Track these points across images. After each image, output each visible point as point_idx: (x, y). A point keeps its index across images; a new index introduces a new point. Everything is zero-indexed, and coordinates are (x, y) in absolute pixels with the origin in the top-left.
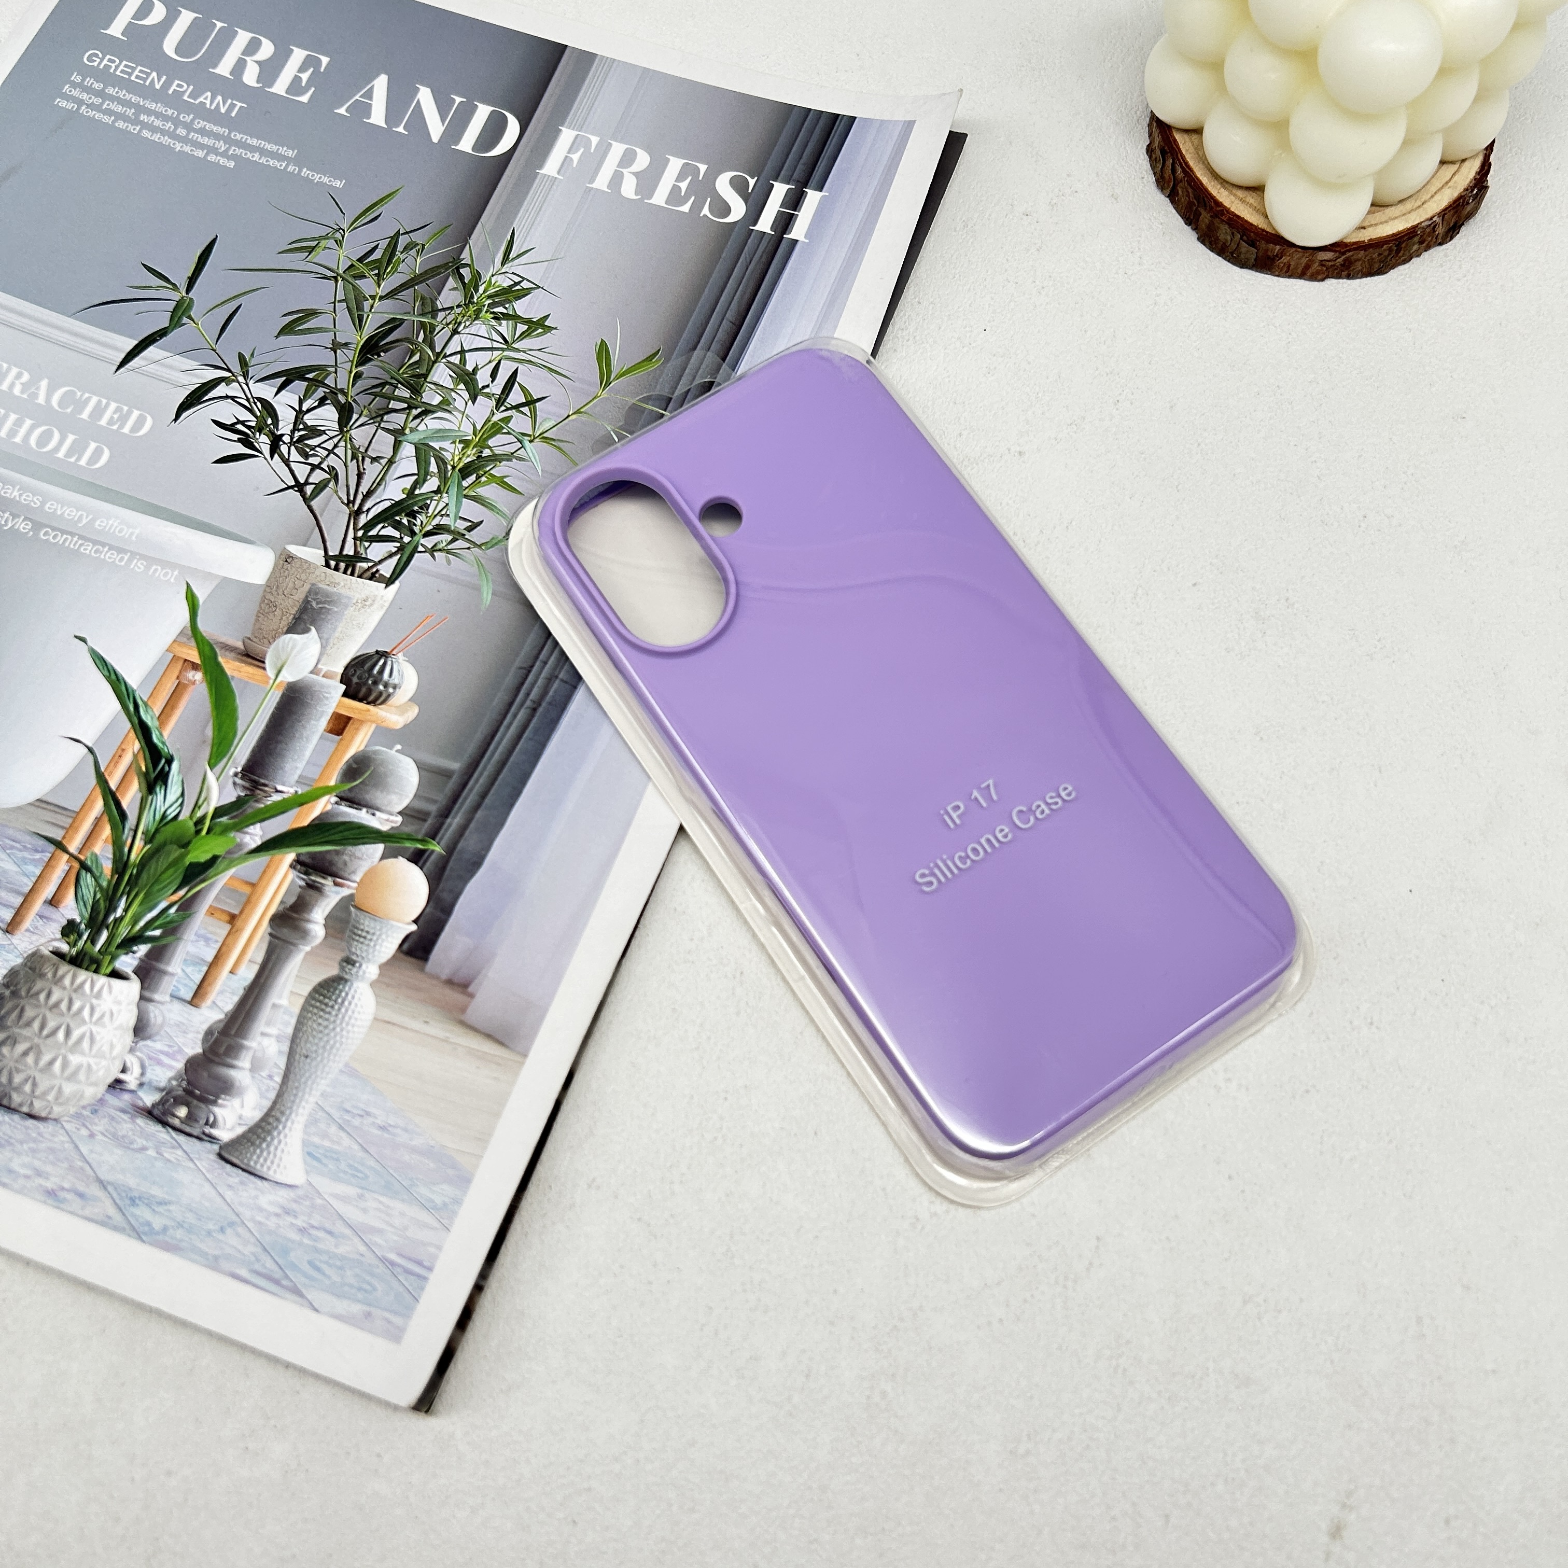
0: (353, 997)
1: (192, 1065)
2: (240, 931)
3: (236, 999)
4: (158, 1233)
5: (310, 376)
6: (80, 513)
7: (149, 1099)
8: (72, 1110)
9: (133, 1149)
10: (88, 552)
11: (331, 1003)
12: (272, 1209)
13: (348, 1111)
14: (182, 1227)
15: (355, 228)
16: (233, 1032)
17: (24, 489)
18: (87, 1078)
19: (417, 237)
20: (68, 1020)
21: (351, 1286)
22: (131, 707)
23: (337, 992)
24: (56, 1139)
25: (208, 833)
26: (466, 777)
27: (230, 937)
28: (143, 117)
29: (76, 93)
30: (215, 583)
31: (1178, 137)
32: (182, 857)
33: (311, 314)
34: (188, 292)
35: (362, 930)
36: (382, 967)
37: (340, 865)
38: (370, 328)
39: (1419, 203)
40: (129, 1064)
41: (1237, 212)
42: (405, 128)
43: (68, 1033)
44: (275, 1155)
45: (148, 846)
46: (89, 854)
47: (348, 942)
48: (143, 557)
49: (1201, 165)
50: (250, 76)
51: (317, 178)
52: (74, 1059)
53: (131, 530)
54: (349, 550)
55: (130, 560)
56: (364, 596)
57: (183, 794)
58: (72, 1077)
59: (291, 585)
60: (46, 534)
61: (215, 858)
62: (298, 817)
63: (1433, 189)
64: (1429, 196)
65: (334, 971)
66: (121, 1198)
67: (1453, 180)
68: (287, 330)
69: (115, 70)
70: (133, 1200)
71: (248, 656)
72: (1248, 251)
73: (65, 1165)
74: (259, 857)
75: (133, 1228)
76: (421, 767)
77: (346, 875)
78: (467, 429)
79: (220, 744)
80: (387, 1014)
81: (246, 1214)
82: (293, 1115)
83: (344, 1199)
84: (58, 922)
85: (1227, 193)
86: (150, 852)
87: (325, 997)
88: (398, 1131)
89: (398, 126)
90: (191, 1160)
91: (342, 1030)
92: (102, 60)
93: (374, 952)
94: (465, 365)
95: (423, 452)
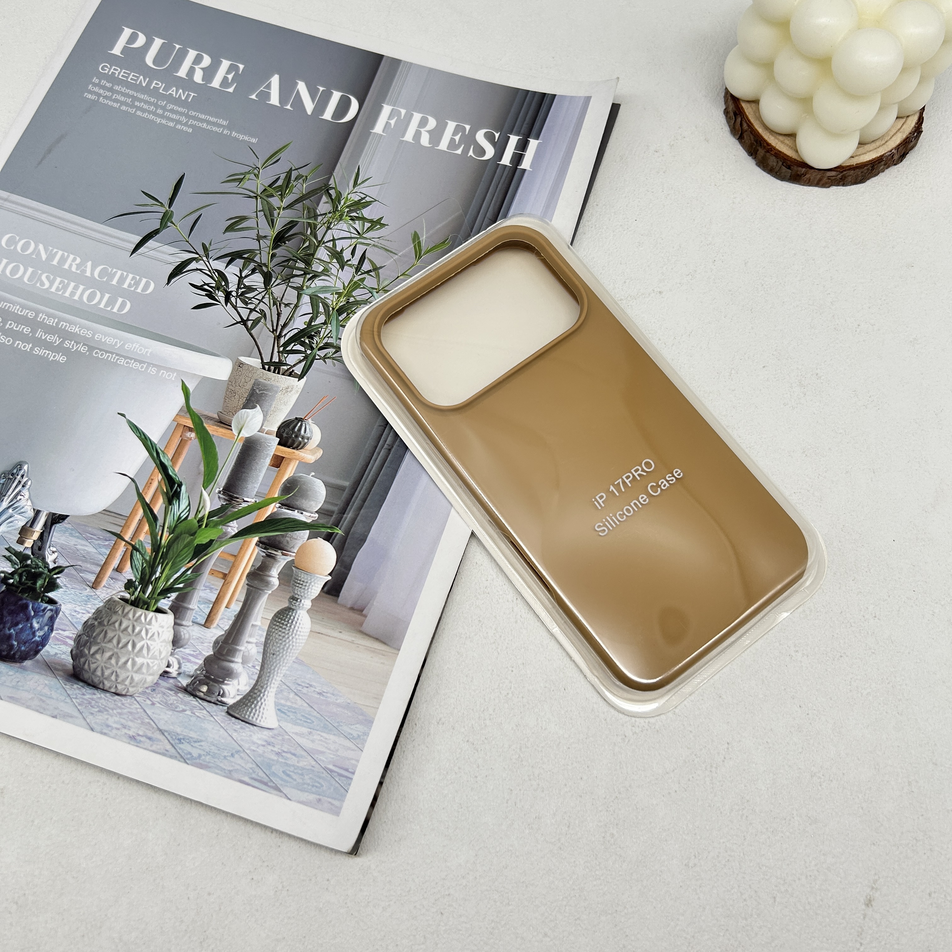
0: (298, 619)
1: (208, 661)
2: (231, 582)
3: (231, 622)
4: (196, 759)
5: (245, 256)
6: (115, 340)
7: (184, 682)
8: (141, 690)
9: (177, 711)
10: (122, 363)
11: (285, 623)
12: (260, 742)
13: (299, 685)
14: (209, 754)
15: (266, 167)
16: (230, 642)
17: (81, 327)
18: (147, 672)
19: (303, 172)
20: (133, 638)
21: (308, 784)
22: (155, 455)
23: (288, 616)
24: (132, 707)
25: (206, 527)
26: (353, 490)
27: (224, 586)
28: (137, 104)
29: (96, 89)
30: (200, 379)
31: (744, 105)
32: (192, 540)
33: (243, 219)
34: (170, 207)
35: (300, 580)
36: (312, 601)
37: (285, 543)
38: (279, 226)
39: (883, 142)
40: (171, 662)
41: (780, 149)
42: (291, 106)
43: (134, 646)
44: (259, 712)
45: (172, 535)
46: (137, 541)
47: (293, 588)
48: (155, 365)
49: (758, 122)
50: (198, 77)
51: (241, 137)
52: (139, 660)
53: (146, 350)
54: (276, 359)
55: (147, 368)
56: (286, 386)
57: (189, 505)
58: (139, 671)
59: (243, 380)
60: (96, 353)
61: (211, 541)
62: (258, 516)
63: (892, 134)
64: (889, 137)
65: (286, 605)
66: (173, 740)
67: (902, 128)
68: (230, 228)
69: (118, 75)
70: (179, 740)
71: (221, 422)
72: (786, 172)
73: (139, 721)
74: (237, 540)
75: (182, 757)
76: (326, 485)
77: (289, 549)
78: (339, 286)
79: (209, 475)
80: (318, 628)
81: (246, 746)
82: (268, 688)
83: (301, 735)
84: (122, 581)
85: (773, 138)
86: (173, 538)
87: (282, 620)
88: (329, 695)
89: (287, 106)
90: (212, 716)
91: (293, 638)
92: (110, 69)
93: (308, 592)
94: (336, 247)
95: (315, 300)
